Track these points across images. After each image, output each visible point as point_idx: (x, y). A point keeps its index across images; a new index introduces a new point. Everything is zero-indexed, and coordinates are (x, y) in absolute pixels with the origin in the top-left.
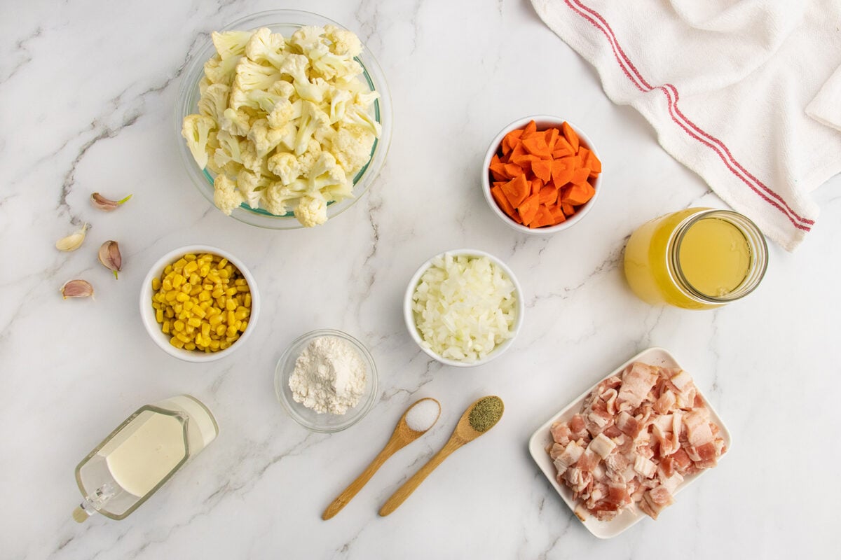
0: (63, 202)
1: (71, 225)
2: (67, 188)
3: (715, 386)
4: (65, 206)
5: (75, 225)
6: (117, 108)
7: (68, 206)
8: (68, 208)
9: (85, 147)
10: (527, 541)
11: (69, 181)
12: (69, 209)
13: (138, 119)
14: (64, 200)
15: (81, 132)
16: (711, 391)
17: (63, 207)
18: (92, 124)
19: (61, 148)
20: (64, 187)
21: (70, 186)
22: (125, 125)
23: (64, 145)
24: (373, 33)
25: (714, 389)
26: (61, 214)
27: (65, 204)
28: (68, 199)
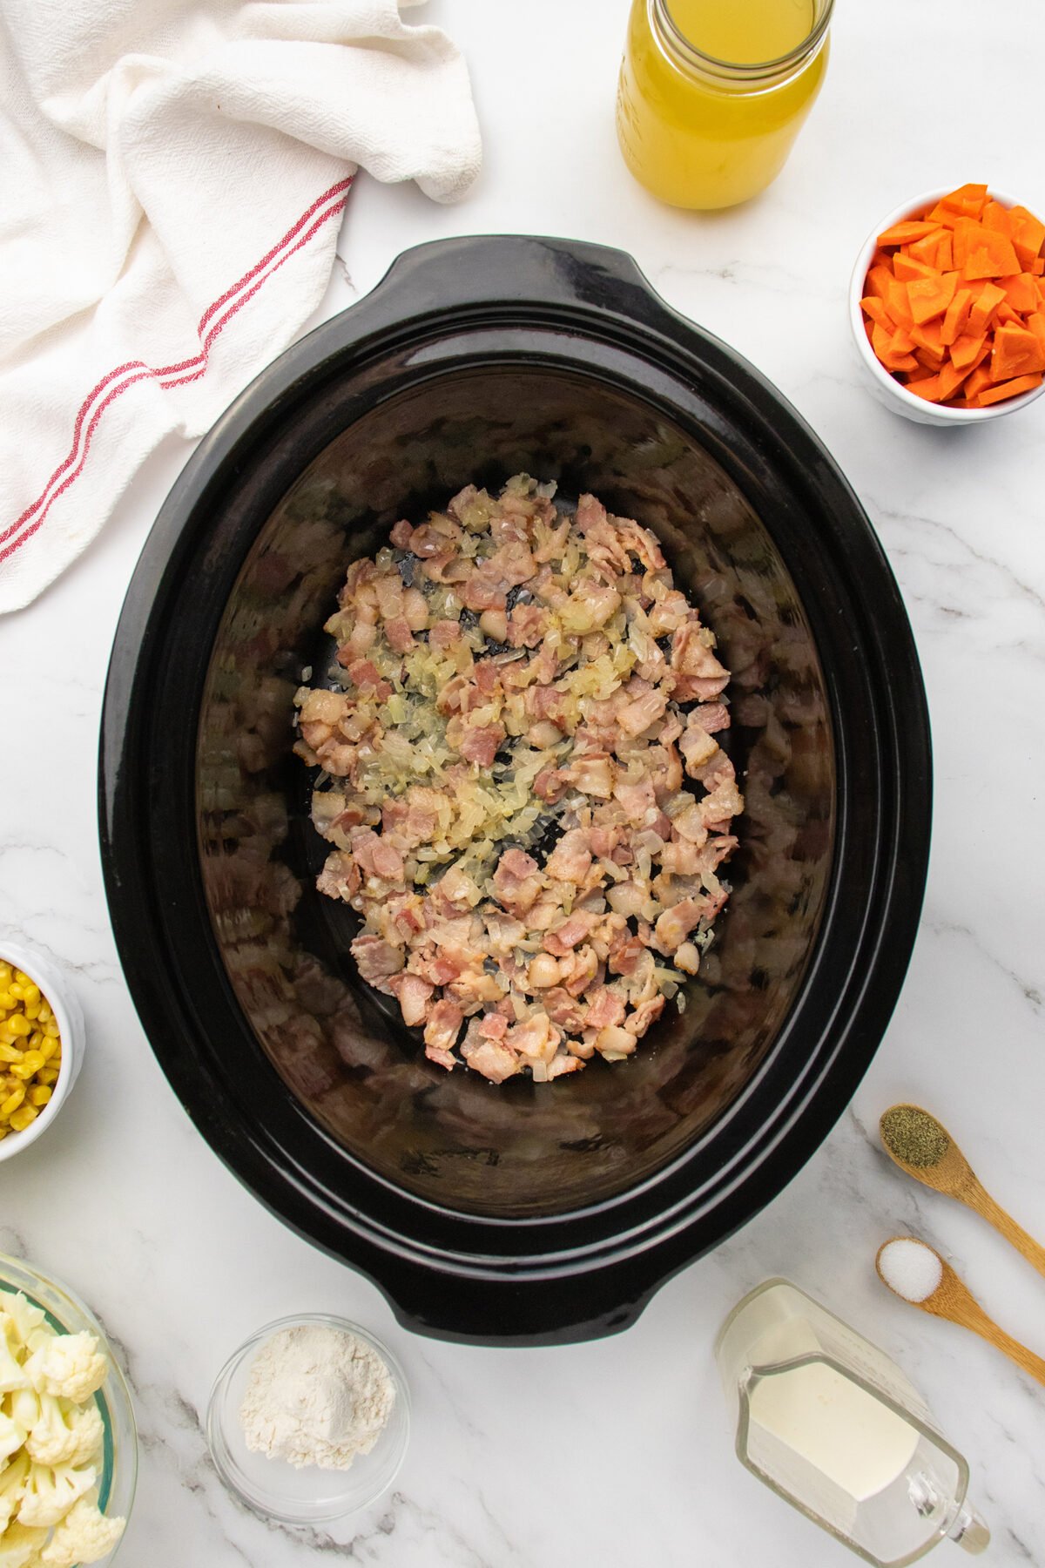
0: (348, 1550)
1: (394, 1533)
2: (320, 1541)
3: (724, 275)
4: (354, 1545)
5: (394, 1525)
6: (163, 1441)
7: (355, 1539)
8: (359, 1538)
9: (240, 1505)
10: (1021, 643)
11: (307, 1536)
12: (362, 1536)
13: (185, 1397)
14: (344, 1546)
15: (210, 1514)
16: (734, 283)
17: (358, 1550)
18: (193, 1490)
19: (241, 1552)
20: (319, 1547)
21: (316, 1536)
22: (198, 1424)
23: (235, 1546)
24: (21, 931)
25: (732, 276)
26: (372, 1553)
27: (351, 1544)
28: (342, 1539)
